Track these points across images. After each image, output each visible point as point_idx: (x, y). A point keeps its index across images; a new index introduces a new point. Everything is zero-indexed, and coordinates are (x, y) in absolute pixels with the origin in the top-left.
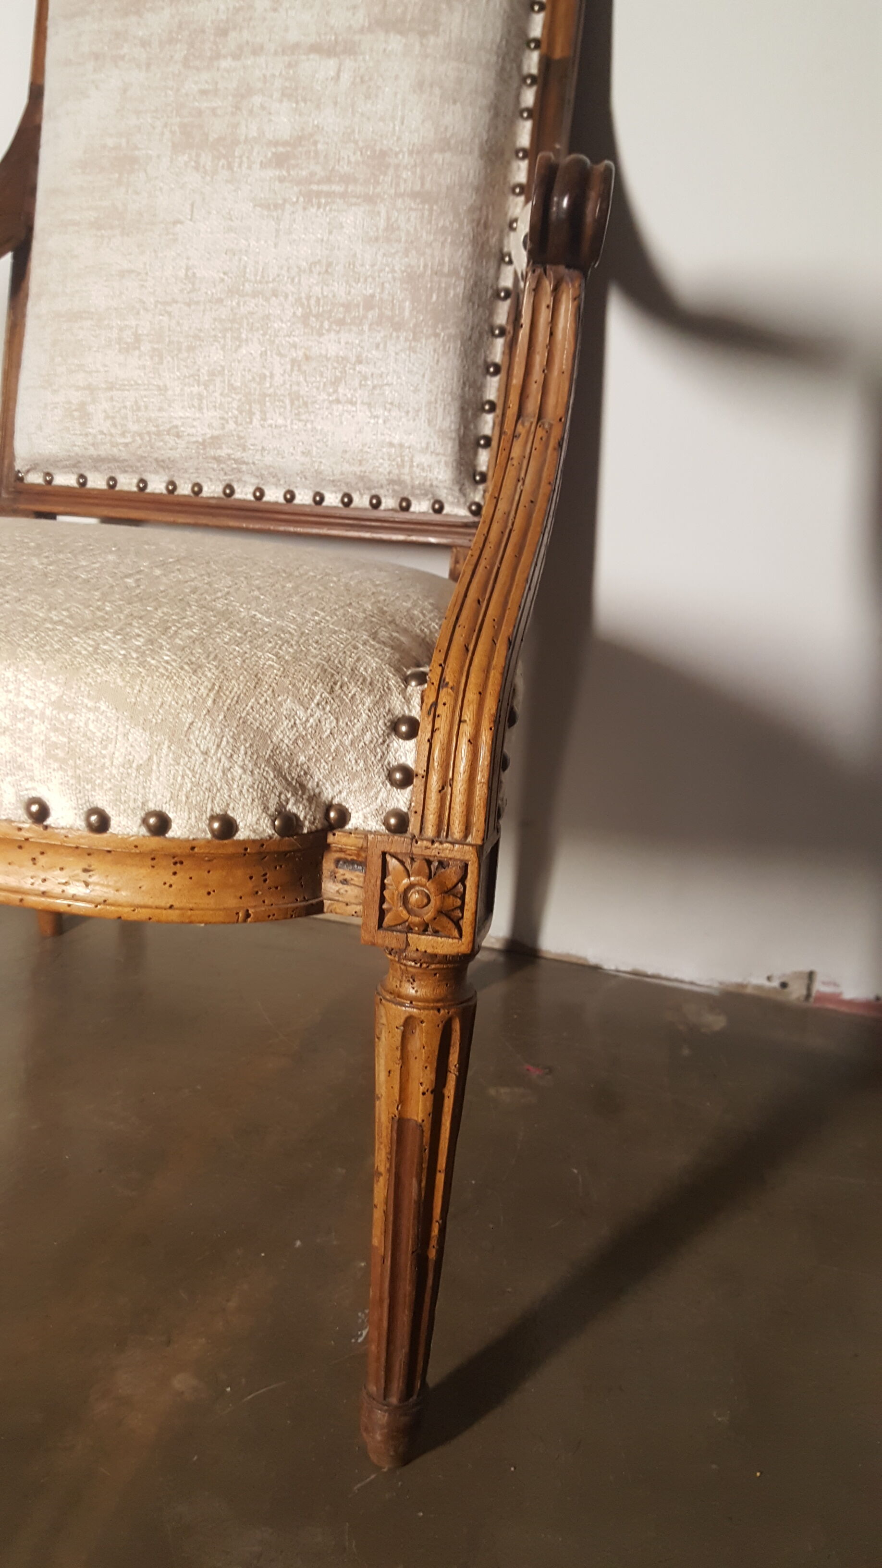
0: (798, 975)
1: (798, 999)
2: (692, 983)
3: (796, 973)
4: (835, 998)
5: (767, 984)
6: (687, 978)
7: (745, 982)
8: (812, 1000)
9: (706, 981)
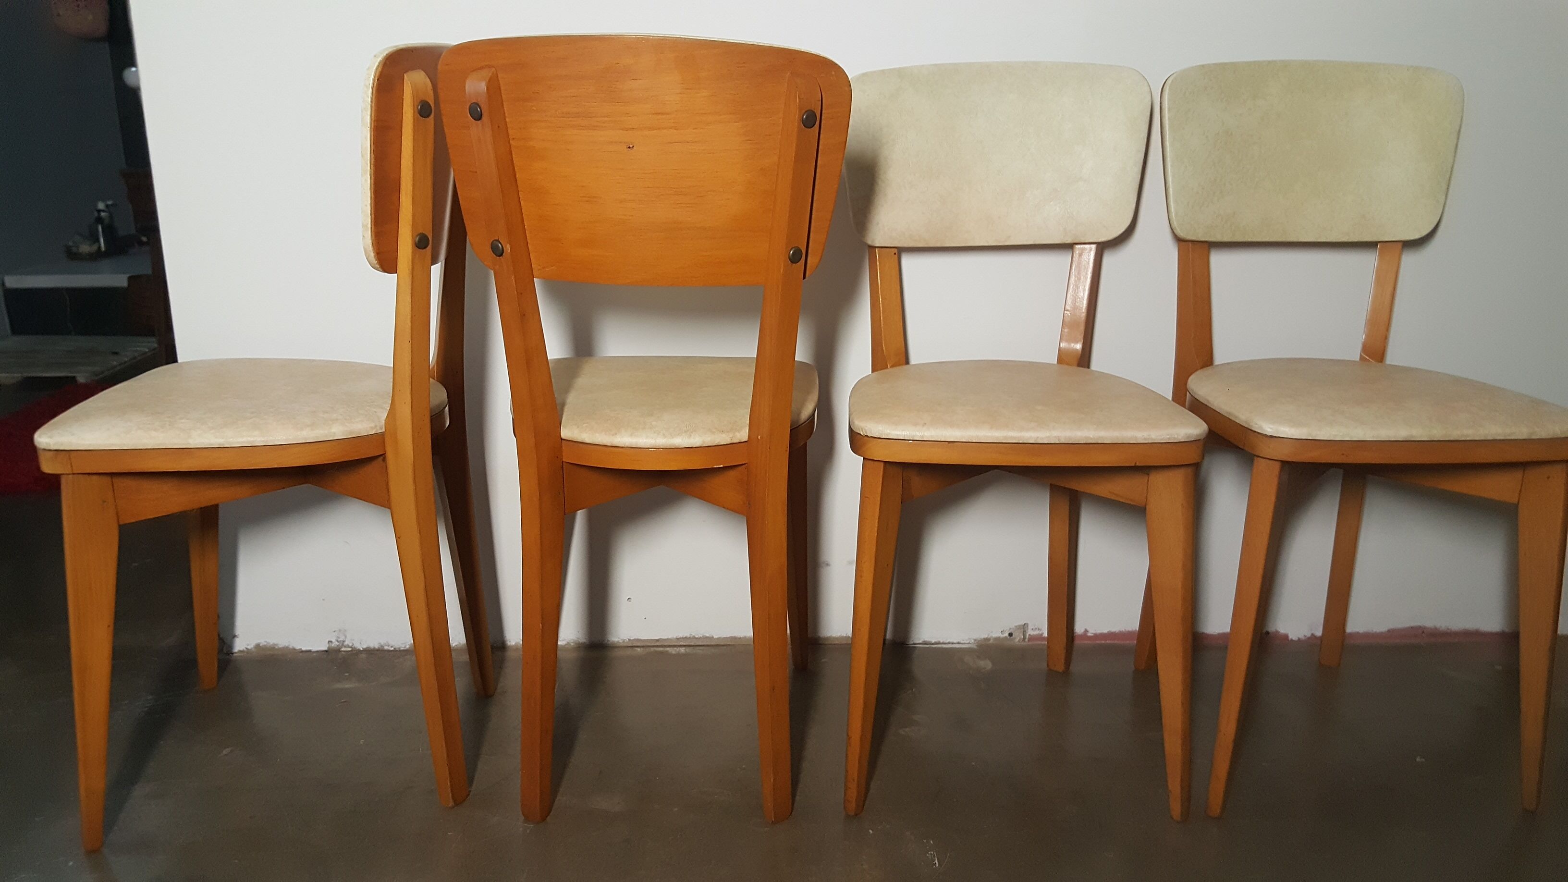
0: (1018, 628)
1: (1019, 641)
2: (959, 643)
3: (1016, 626)
4: (1041, 638)
5: (1002, 636)
6: (955, 641)
7: (989, 637)
8: (1026, 640)
9: (967, 640)
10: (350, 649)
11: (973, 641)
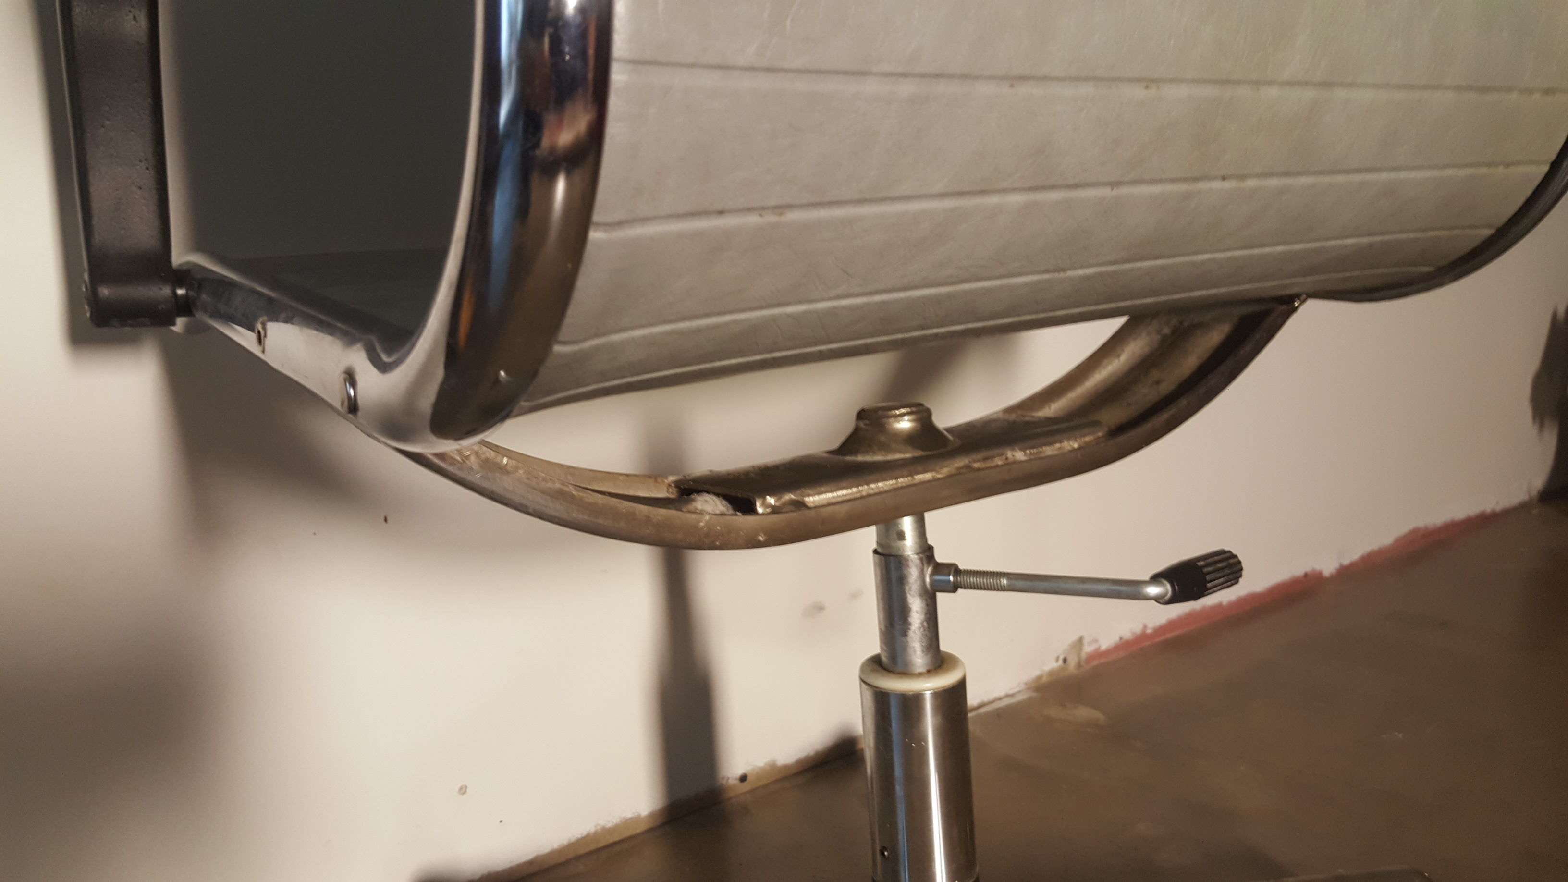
0: (1072, 646)
1: (1073, 668)
4: (1098, 654)
5: (1055, 665)
8: (1083, 663)
9: (1017, 688)
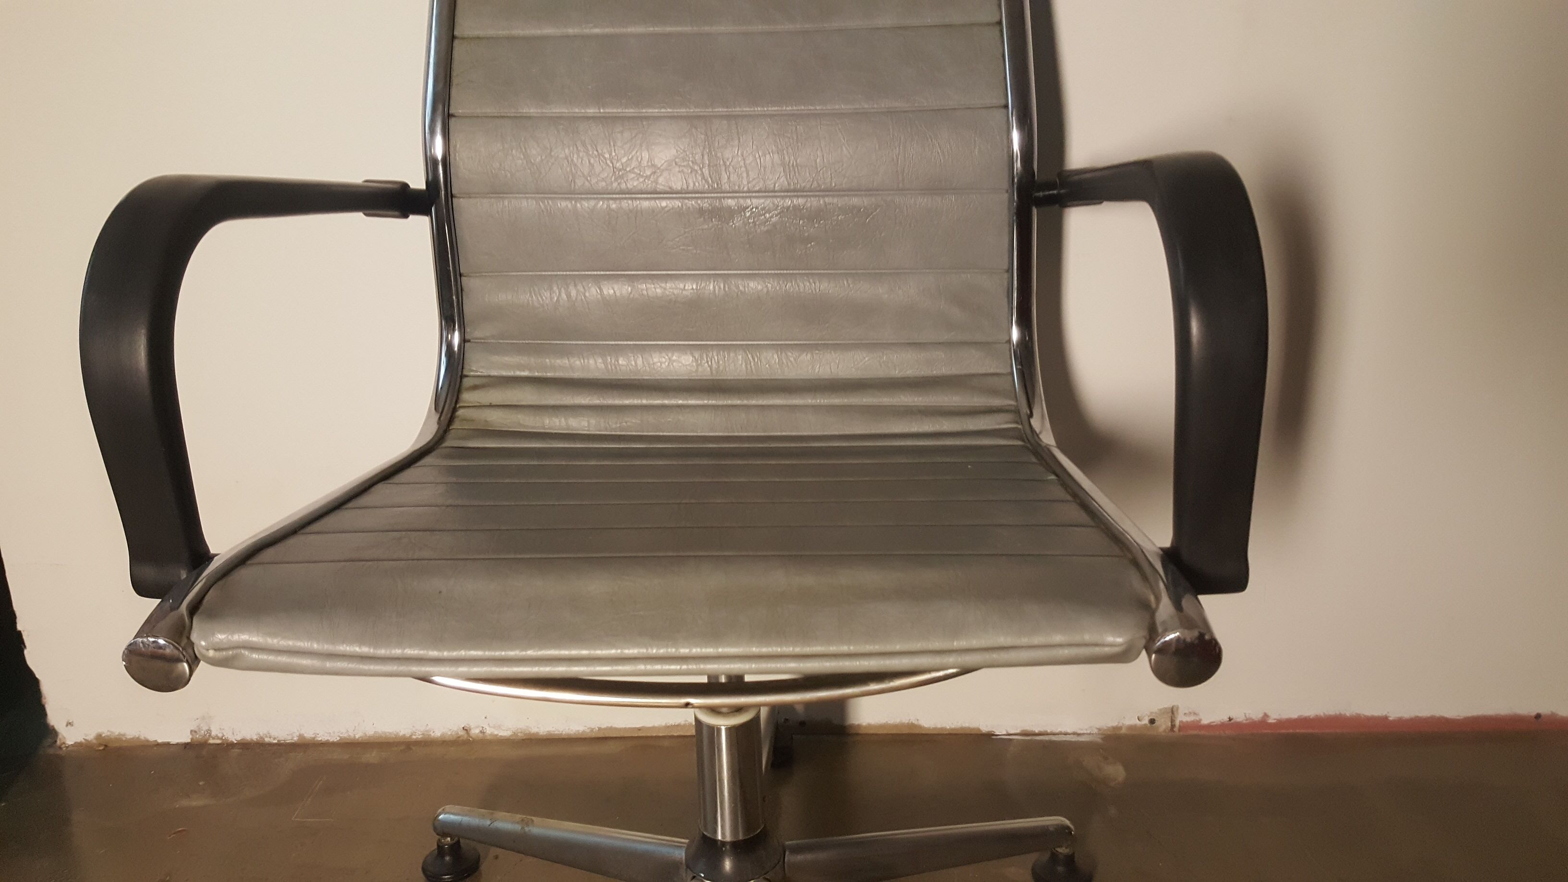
0: (1163, 712)
1: (1165, 731)
3: (1160, 710)
4: (1197, 725)
5: (1138, 722)
6: (1069, 731)
7: (1120, 725)
8: (1176, 729)
9: (1086, 730)
10: (219, 742)
11: (1095, 731)
